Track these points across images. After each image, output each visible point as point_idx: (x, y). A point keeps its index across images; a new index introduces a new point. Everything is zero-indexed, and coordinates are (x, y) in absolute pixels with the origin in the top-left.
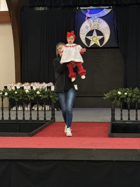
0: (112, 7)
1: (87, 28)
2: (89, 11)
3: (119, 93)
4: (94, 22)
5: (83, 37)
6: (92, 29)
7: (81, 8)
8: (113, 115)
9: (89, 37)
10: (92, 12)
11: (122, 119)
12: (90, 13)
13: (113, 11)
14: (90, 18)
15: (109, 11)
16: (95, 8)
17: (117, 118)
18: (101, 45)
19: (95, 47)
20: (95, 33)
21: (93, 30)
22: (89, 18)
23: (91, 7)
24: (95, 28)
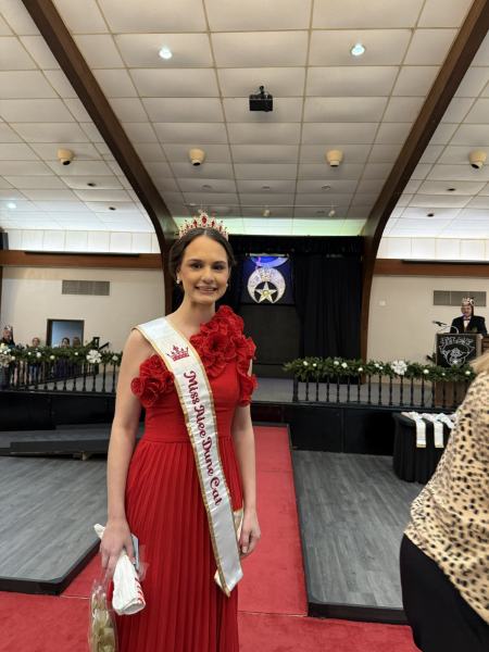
0: (289, 255)
1: (257, 278)
2: (260, 259)
3: (306, 363)
4: (265, 272)
5: (251, 289)
6: (264, 281)
7: (251, 254)
8: (296, 393)
9: (259, 291)
10: (264, 260)
11: (307, 399)
12: (261, 262)
13: (290, 260)
14: (261, 267)
15: (284, 260)
16: (268, 255)
17: (301, 397)
19: (266, 302)
20: (266, 286)
22: (259, 267)
23: (263, 255)
24: (268, 279)
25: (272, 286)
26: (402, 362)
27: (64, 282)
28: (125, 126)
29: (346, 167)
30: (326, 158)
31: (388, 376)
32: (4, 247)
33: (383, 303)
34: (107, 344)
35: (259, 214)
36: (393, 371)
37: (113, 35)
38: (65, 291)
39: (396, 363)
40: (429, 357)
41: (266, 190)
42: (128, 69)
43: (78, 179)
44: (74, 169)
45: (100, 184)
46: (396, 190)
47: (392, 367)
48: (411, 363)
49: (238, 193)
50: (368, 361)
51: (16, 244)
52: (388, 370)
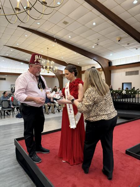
27: (126, 72)
28: (132, 25)
32: (111, 65)
34: (138, 89)
37: (119, 5)
38: (126, 75)
42: (127, 11)
43: (124, 44)
44: (122, 41)
45: (131, 43)
51: (114, 64)
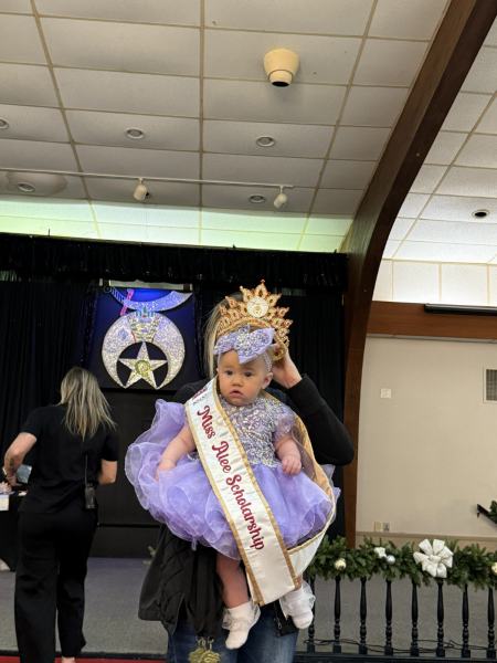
0: (194, 287)
1: (124, 336)
2: (131, 292)
4: (142, 321)
5: (110, 359)
6: (138, 340)
7: (110, 283)
9: (126, 362)
10: (139, 296)
12: (133, 299)
13: (194, 298)
14: (133, 311)
15: (184, 298)
16: (146, 285)
18: (158, 385)
19: (142, 388)
21: (140, 344)
22: (129, 311)
23: (137, 284)
24: (146, 338)
25: (155, 352)
26: (439, 544)
29: (307, 91)
30: (261, 66)
31: (407, 579)
33: (387, 394)
35: (123, 197)
36: (419, 566)
39: (425, 544)
40: (481, 510)
41: (134, 138)
46: (413, 149)
47: (417, 555)
48: (462, 546)
49: (72, 142)
50: (360, 542)
52: (407, 564)
